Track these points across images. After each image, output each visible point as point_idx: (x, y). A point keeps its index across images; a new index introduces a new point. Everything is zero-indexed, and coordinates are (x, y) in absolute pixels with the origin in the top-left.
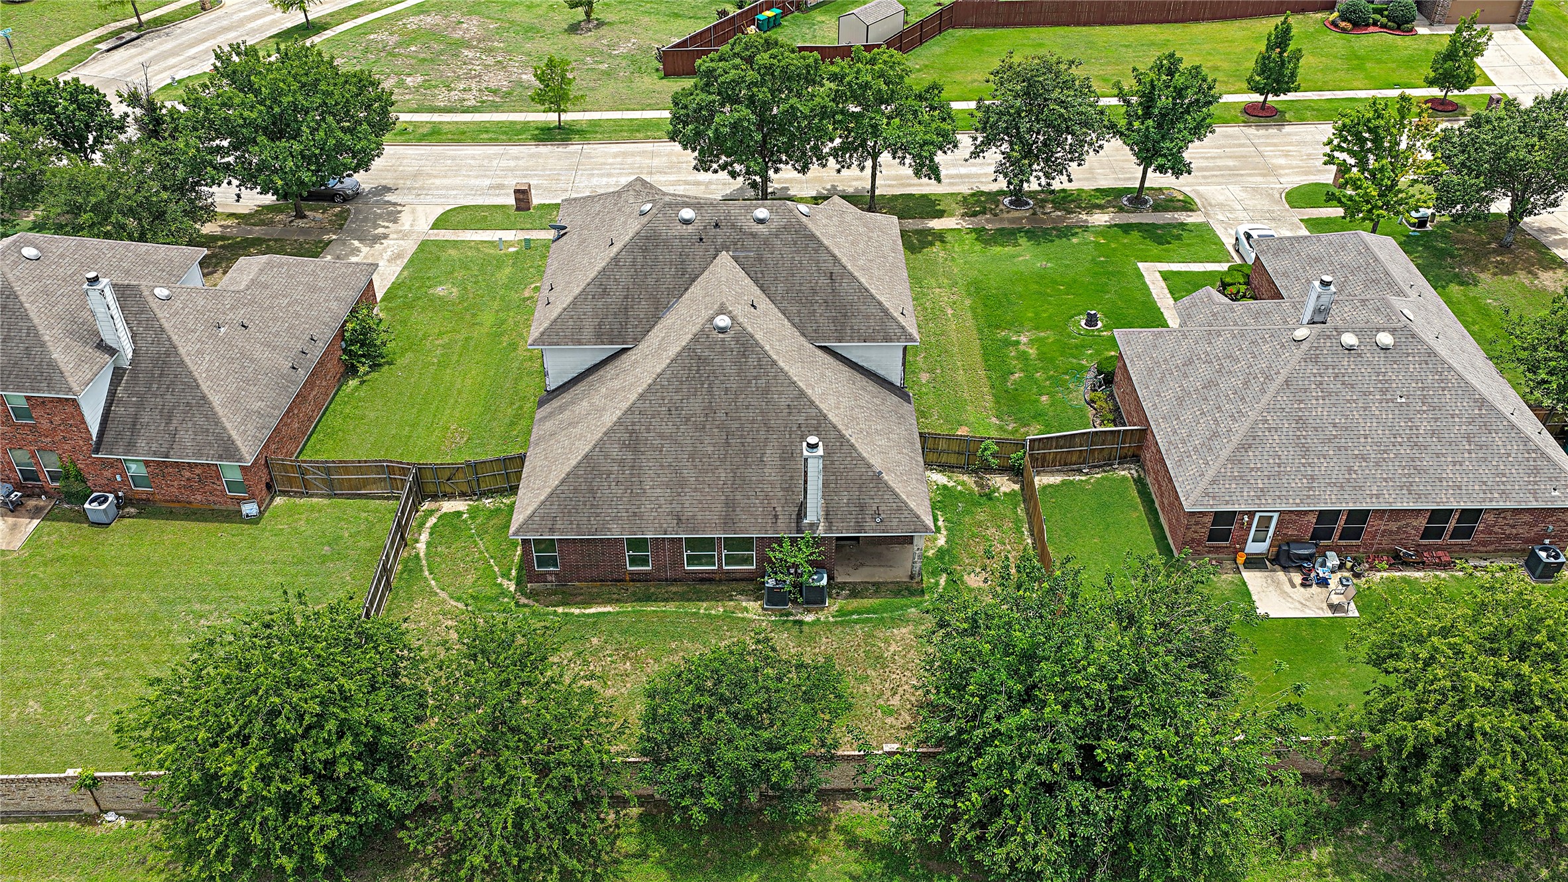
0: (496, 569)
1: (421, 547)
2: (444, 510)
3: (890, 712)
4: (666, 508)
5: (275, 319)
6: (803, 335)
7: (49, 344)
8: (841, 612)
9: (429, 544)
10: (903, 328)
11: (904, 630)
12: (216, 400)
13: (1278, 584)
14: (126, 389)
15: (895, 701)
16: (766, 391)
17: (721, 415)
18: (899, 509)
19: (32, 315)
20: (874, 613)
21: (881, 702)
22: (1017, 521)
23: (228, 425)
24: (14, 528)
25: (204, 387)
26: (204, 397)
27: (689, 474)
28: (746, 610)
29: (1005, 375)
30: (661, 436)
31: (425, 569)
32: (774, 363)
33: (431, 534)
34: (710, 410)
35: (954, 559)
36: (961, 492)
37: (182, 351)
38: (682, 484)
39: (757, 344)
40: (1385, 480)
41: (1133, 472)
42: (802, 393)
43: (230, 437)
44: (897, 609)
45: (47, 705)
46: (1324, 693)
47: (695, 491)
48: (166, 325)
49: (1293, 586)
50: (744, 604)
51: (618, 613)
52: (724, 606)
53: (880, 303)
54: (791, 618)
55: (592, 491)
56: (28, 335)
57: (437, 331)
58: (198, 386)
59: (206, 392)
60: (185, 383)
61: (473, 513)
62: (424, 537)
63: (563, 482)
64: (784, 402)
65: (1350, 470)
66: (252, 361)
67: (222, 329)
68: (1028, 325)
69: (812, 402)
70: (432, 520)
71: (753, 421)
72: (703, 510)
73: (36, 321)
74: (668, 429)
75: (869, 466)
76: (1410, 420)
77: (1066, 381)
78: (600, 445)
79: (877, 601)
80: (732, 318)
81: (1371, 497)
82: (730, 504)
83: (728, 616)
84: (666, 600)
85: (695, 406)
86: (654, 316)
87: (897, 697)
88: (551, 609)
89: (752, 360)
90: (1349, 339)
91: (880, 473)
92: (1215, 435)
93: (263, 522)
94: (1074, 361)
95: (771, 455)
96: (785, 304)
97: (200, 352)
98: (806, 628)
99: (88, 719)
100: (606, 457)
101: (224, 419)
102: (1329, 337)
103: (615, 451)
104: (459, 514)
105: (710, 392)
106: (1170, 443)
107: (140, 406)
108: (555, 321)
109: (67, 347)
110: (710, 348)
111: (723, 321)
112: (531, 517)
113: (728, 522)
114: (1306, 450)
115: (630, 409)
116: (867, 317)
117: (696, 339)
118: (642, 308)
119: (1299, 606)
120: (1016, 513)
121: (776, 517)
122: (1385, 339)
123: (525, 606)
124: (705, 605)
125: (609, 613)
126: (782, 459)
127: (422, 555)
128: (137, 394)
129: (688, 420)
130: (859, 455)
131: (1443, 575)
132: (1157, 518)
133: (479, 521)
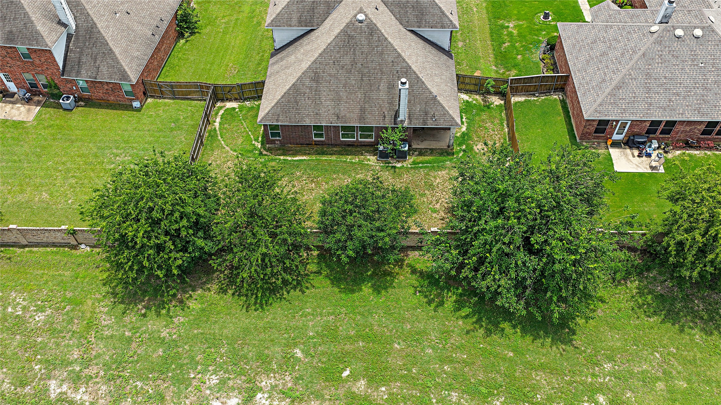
0: (252, 137)
1: (217, 125)
2: (227, 107)
3: (435, 211)
4: (332, 111)
5: (143, 9)
6: (401, 24)
7: (35, 22)
8: (414, 163)
9: (220, 124)
10: (451, 21)
11: (443, 172)
12: (117, 51)
13: (626, 155)
14: (74, 44)
15: (438, 206)
16: (382, 53)
17: (359, 65)
18: (444, 114)
19: (25, 7)
20: (430, 164)
21: (431, 206)
22: (501, 119)
23: (123, 64)
24: (29, 110)
25: (111, 44)
26: (111, 50)
27: (343, 95)
28: (369, 160)
29: (500, 46)
30: (330, 75)
31: (219, 135)
32: (386, 39)
33: (221, 118)
34: (354, 63)
35: (470, 138)
36: (475, 104)
37: (99, 26)
38: (339, 99)
39: (378, 29)
40: (688, 106)
41: (560, 96)
42: (399, 55)
43: (124, 70)
44: (441, 162)
45: (51, 195)
46: (642, 209)
47: (346, 102)
48: (90, 12)
49: (634, 156)
50: (368, 157)
51: (309, 160)
52: (358, 158)
53: (440, 8)
54: (390, 165)
55: (297, 102)
56: (24, 17)
57: (222, 15)
58: (108, 44)
59: (112, 47)
60: (101, 42)
61: (241, 108)
62: (218, 120)
63: (282, 97)
64: (390, 59)
65: (670, 100)
66: (133, 31)
67: (117, 15)
68: (514, 17)
69: (404, 60)
70: (222, 112)
71: (375, 69)
72: (349, 112)
73: (28, 10)
74: (333, 72)
75: (431, 93)
76: (705, 75)
77: (531, 48)
78: (300, 79)
79: (432, 158)
80: (366, 16)
81: (679, 114)
82: (363, 110)
83: (360, 163)
84: (331, 154)
85: (347, 60)
86: (327, 13)
87: (439, 204)
88: (277, 157)
89: (375, 38)
90: (679, 32)
91: (436, 96)
92: (604, 81)
93: (143, 111)
94: (536, 37)
95: (383, 86)
96: (392, 7)
97: (108, 27)
98: (397, 170)
99: (70, 202)
100: (303, 85)
101: (121, 61)
102: (669, 31)
103: (307, 82)
104: (234, 109)
105: (354, 54)
106: (580, 84)
107: (81, 53)
108: (278, 14)
109: (44, 23)
110: (355, 30)
111: (361, 17)
112: (267, 114)
113: (361, 118)
114: (649, 90)
115: (315, 61)
116: (433, 15)
117: (347, 26)
118: (321, 8)
119: (635, 166)
120: (501, 116)
121: (385, 116)
122: (698, 32)
123: (266, 155)
124: (350, 157)
125: (305, 160)
126: (388, 88)
127: (217, 129)
128: (79, 47)
129: (343, 67)
130: (426, 87)
131: (709, 153)
132: (570, 120)
133: (243, 113)
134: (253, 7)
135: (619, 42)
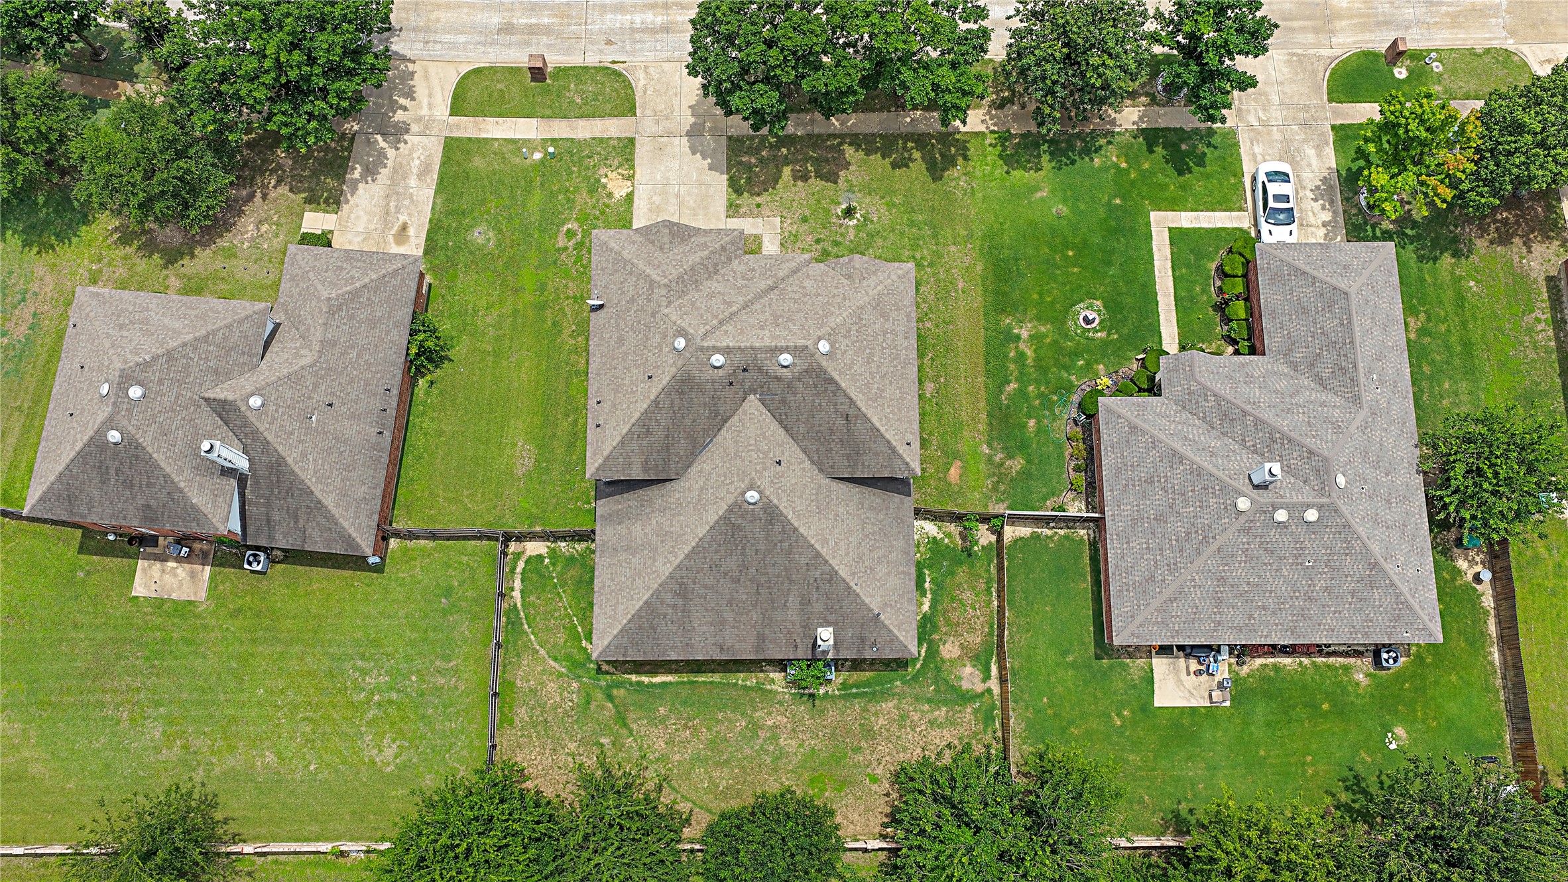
0: (580, 629)
1: (517, 594)
2: (528, 553)
3: (875, 780)
4: (711, 640)
5: (351, 382)
6: (821, 470)
7: (186, 490)
8: (844, 686)
9: (522, 592)
10: (907, 464)
11: (890, 705)
12: (329, 501)
13: (1176, 670)
14: (252, 492)
15: (879, 771)
16: (789, 552)
17: (753, 570)
18: (892, 640)
19: (163, 464)
20: (869, 687)
21: (869, 770)
22: (989, 581)
23: (346, 524)
24: (193, 575)
25: (317, 493)
26: (319, 502)
27: (729, 616)
28: (773, 681)
30: (705, 587)
31: (524, 621)
32: (796, 530)
33: (522, 581)
34: (743, 567)
35: (935, 628)
36: (947, 547)
37: (290, 461)
38: (723, 622)
39: (782, 514)
40: (1276, 625)
41: (1091, 532)
42: (818, 554)
43: (350, 536)
44: (887, 682)
45: (279, 754)
46: (1184, 773)
47: (733, 627)
48: (269, 438)
49: (1188, 674)
50: (771, 675)
51: (678, 683)
52: (757, 678)
53: (889, 442)
54: (807, 691)
55: (654, 629)
56: (166, 482)
58: (312, 492)
59: (320, 497)
60: (300, 490)
61: (553, 553)
62: (517, 584)
63: (630, 621)
64: (803, 561)
65: (1251, 617)
66: (346, 442)
67: (314, 418)
68: (1032, 312)
69: (827, 561)
70: (521, 565)
71: (778, 576)
72: (739, 641)
73: (168, 470)
74: (710, 581)
75: (870, 610)
76: (1311, 579)
77: (1054, 403)
78: (656, 594)
79: (872, 674)
80: (760, 493)
81: (1261, 636)
82: (761, 638)
83: (759, 688)
84: (713, 671)
85: (732, 563)
86: (692, 453)
87: (881, 767)
88: (626, 676)
89: (778, 528)
90: (1281, 516)
91: (879, 614)
92: (1151, 579)
93: (387, 569)
95: (793, 601)
96: (806, 443)
97: (304, 455)
98: (817, 702)
99: (312, 768)
100: (662, 603)
101: (341, 520)
102: (1265, 512)
103: (669, 598)
104: (540, 557)
105: (743, 553)
106: (1117, 566)
107: (268, 505)
108: (608, 458)
109: (201, 486)
110: (742, 517)
111: (752, 496)
112: (608, 646)
113: (758, 649)
114: (1219, 602)
115: (678, 566)
116: (877, 454)
117: (730, 509)
118: (682, 446)
119: (1187, 694)
120: (988, 571)
121: (796, 646)
122: (1312, 515)
123: (607, 673)
124: (742, 675)
125: (671, 683)
126: (801, 604)
127: (519, 605)
128: (262, 497)
129: (726, 574)
130: (863, 601)
131: (1306, 661)
132: (1100, 592)
133: (559, 568)
134: (541, 273)
135: (1186, 502)
